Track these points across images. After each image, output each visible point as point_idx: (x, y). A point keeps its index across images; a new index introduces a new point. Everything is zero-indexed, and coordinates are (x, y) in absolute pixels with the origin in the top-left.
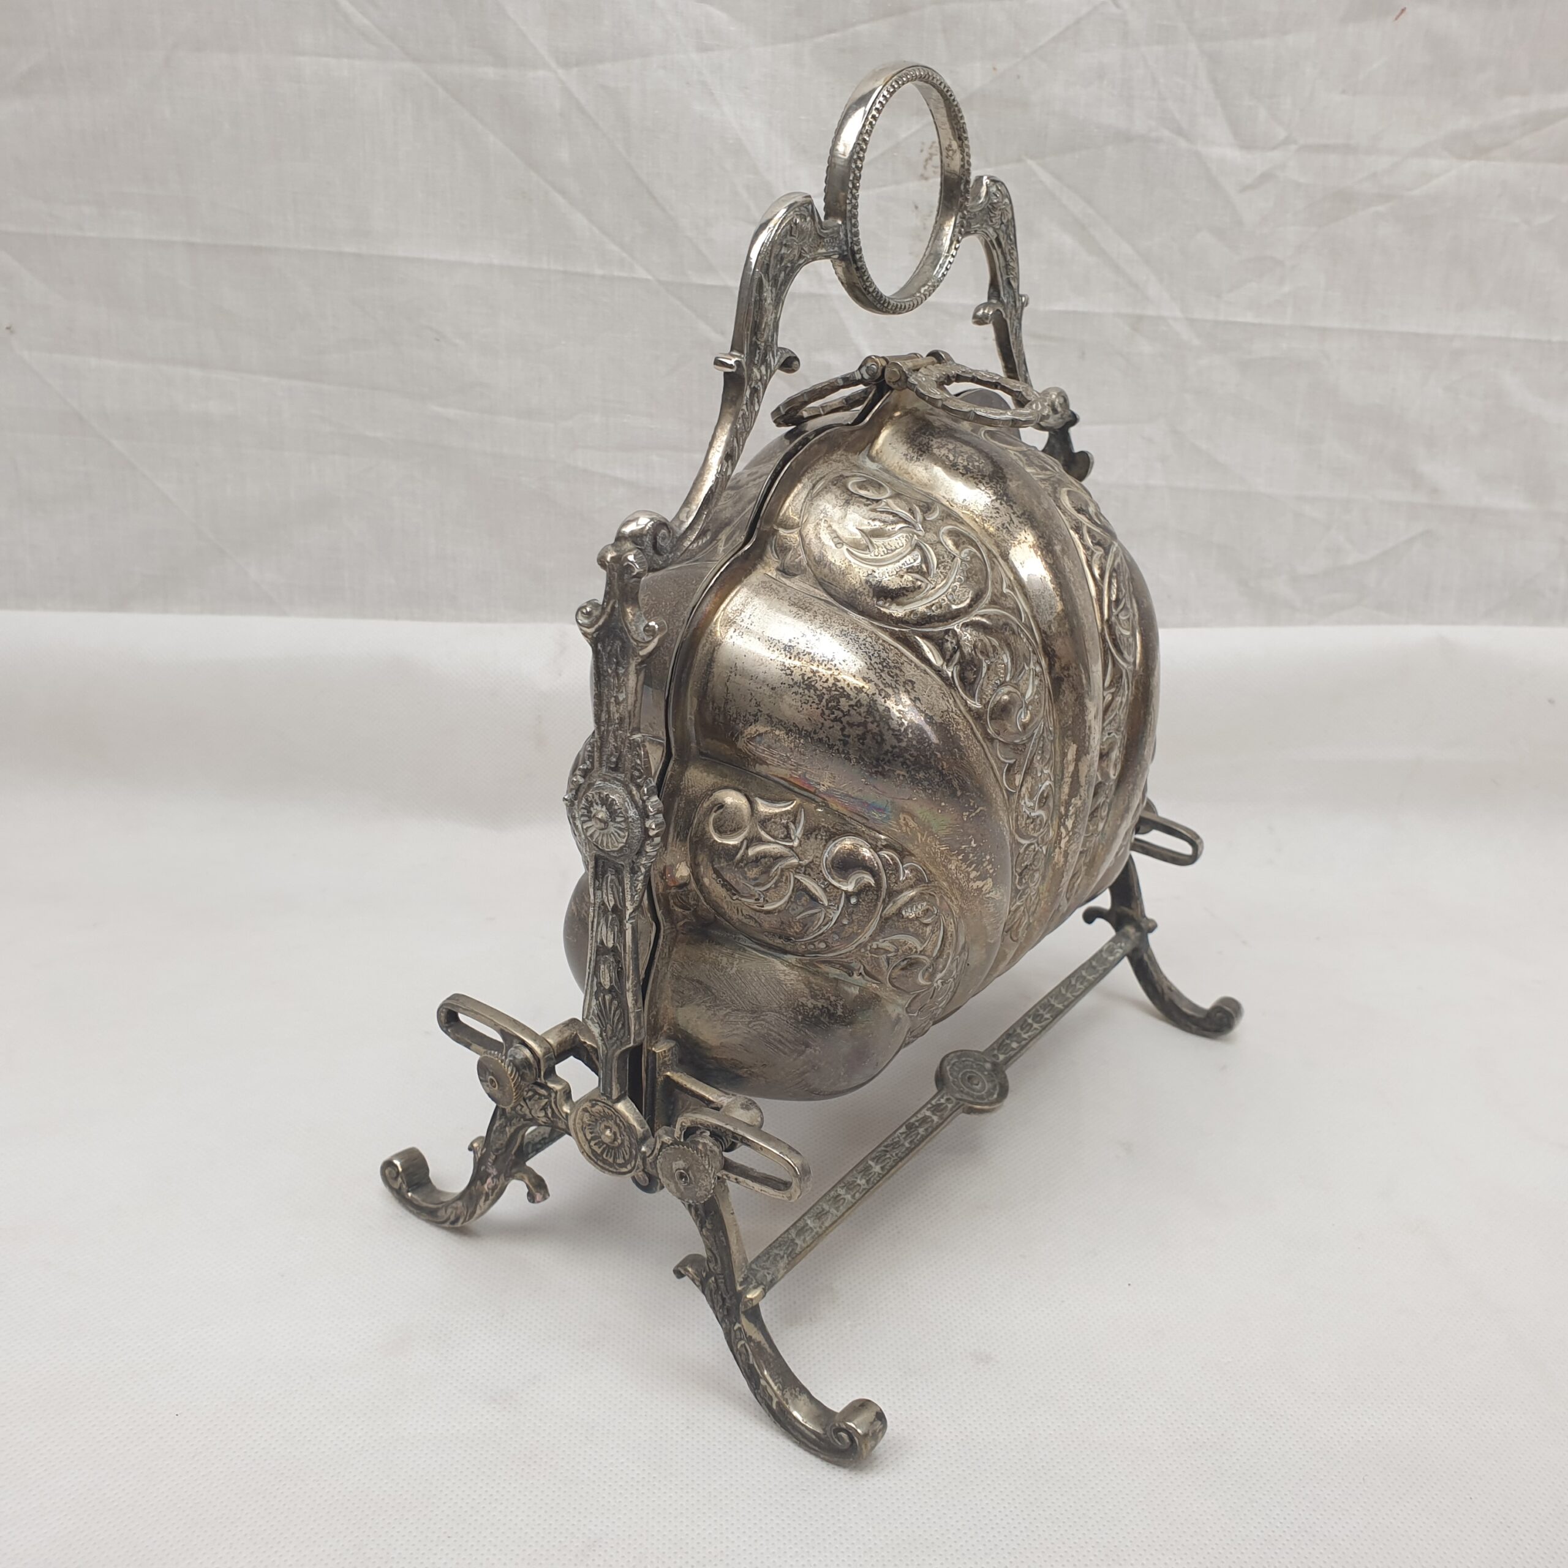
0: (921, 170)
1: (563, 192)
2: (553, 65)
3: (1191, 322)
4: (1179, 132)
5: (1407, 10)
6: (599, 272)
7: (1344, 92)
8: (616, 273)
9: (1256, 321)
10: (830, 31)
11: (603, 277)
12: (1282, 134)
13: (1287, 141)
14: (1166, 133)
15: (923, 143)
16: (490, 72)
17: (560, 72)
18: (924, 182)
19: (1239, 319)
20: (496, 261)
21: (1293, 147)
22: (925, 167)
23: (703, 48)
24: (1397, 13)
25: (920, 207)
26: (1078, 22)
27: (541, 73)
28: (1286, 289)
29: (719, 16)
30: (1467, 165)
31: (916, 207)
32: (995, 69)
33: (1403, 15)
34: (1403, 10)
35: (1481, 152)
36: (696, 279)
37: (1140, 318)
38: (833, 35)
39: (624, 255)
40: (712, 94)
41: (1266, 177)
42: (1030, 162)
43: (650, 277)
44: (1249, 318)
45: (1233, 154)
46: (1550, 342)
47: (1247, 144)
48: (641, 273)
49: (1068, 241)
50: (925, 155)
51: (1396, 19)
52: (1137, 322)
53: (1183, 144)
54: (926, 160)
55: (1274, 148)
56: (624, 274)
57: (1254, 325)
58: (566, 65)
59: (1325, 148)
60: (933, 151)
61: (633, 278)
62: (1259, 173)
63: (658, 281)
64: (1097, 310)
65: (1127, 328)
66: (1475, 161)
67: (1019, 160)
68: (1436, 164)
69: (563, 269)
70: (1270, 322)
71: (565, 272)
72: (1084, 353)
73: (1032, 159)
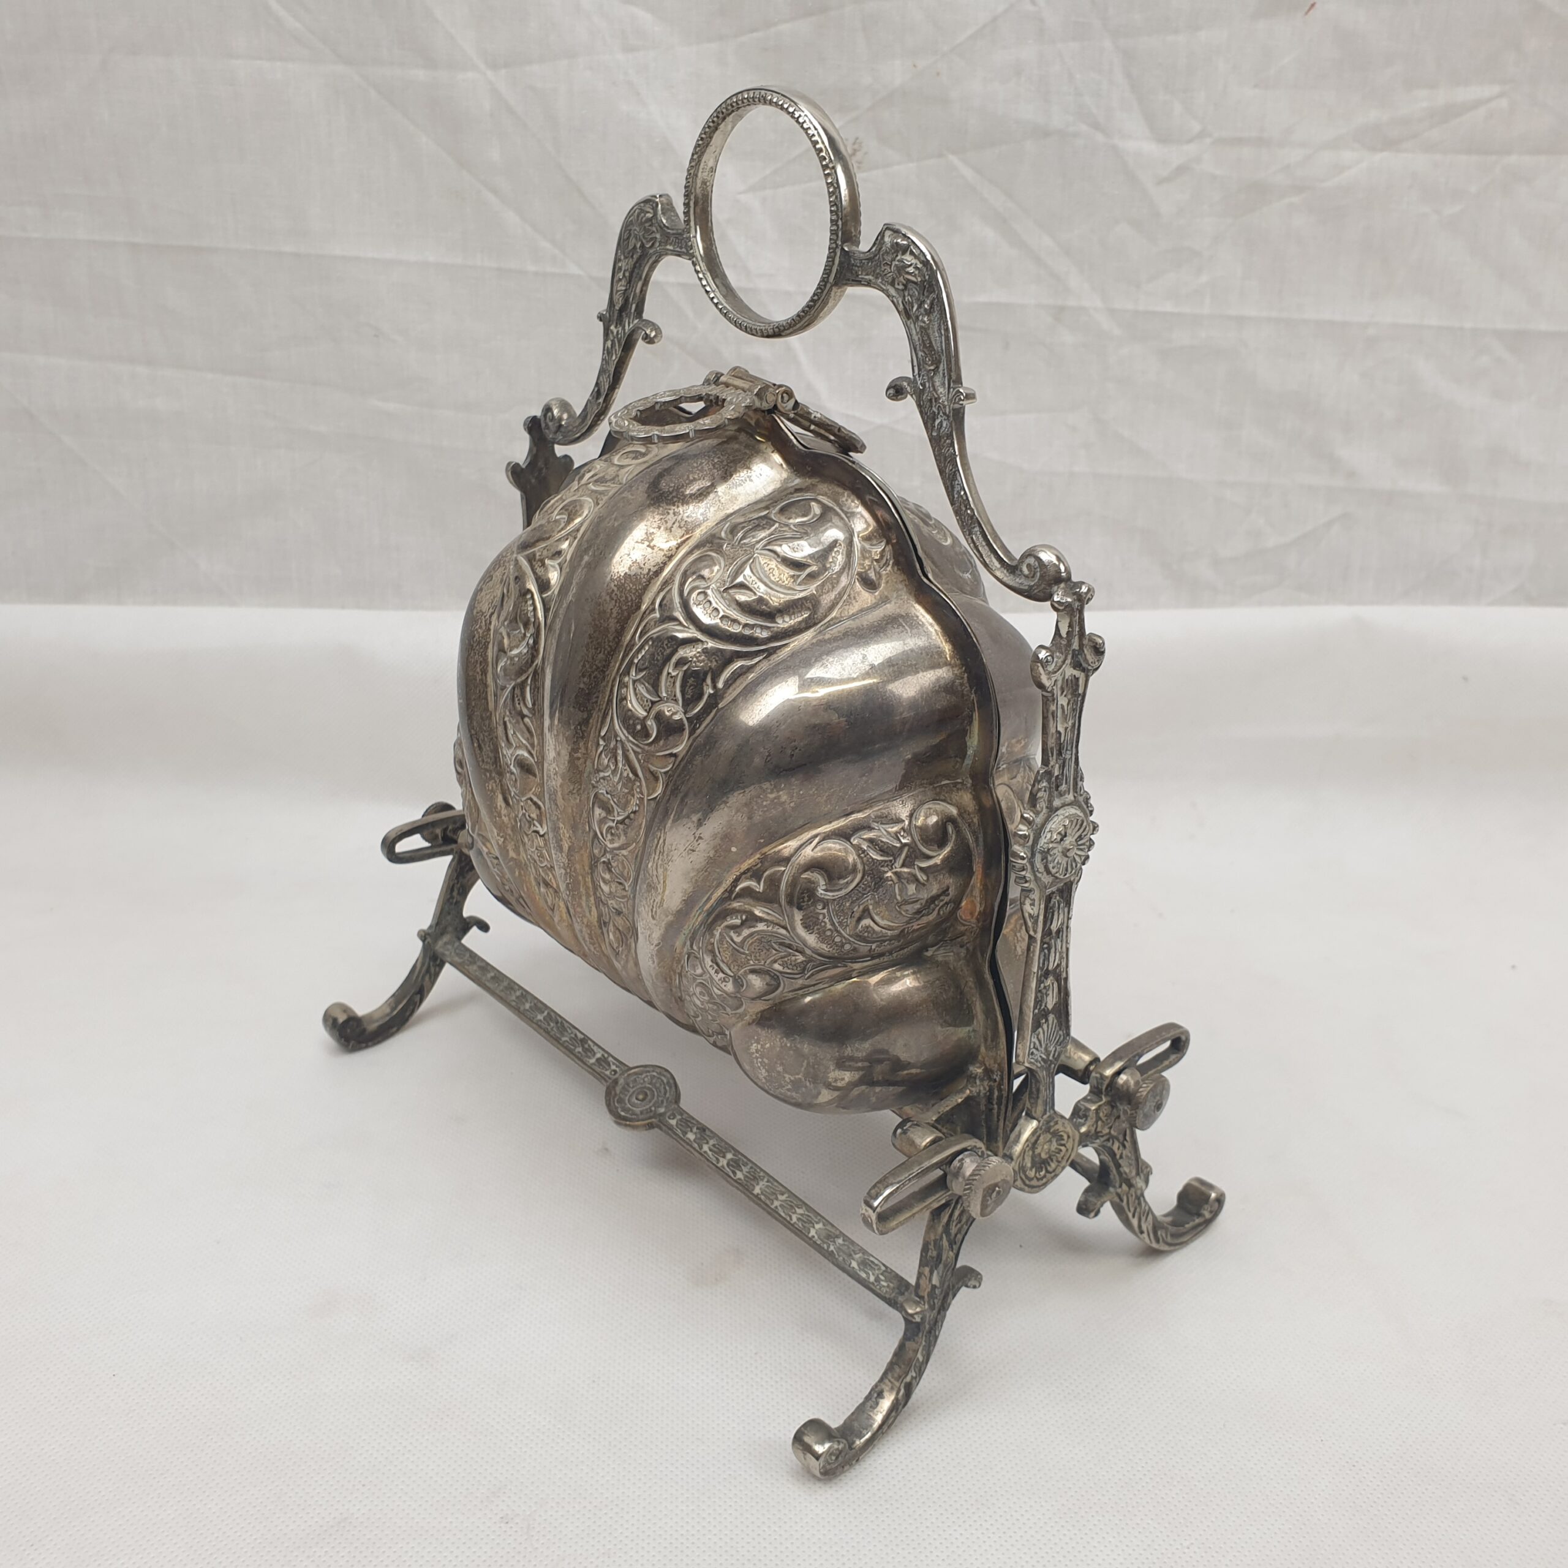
1: (496, 192)
2: (482, 67)
3: (1112, 312)
4: (1096, 126)
5: (1317, 6)
6: (531, 268)
7: (1256, 86)
8: (548, 270)
9: (1175, 310)
10: (753, 31)
11: (536, 273)
12: (1196, 127)
13: (1202, 135)
14: (1084, 128)
16: (420, 74)
17: (489, 73)
19: (1158, 309)
20: (431, 259)
21: (1208, 140)
23: (628, 49)
24: (1307, 8)
26: (994, 20)
27: (470, 75)
28: (1204, 278)
29: (644, 17)
30: (1378, 157)
32: (915, 66)
33: (1311, 12)
34: (1313, 5)
35: (1391, 144)
37: (1062, 309)
38: (755, 35)
39: (556, 252)
40: (638, 94)
41: (1182, 170)
42: (951, 157)
43: (581, 273)
44: (1168, 307)
45: (1150, 148)
46: (1461, 329)
47: (1163, 138)
48: (574, 269)
49: (989, 234)
51: (1307, 13)
52: (1059, 312)
53: (1100, 138)
55: (1190, 141)
56: (556, 270)
57: (1174, 314)
58: (494, 66)
59: (1240, 141)
60: (856, 147)
61: (565, 274)
62: (1175, 166)
63: (590, 277)
64: (1020, 302)
65: (1050, 319)
66: (1386, 153)
67: (940, 155)
68: (1347, 156)
69: (496, 266)
70: (1188, 310)
71: (499, 269)
72: (1008, 344)
73: (952, 153)
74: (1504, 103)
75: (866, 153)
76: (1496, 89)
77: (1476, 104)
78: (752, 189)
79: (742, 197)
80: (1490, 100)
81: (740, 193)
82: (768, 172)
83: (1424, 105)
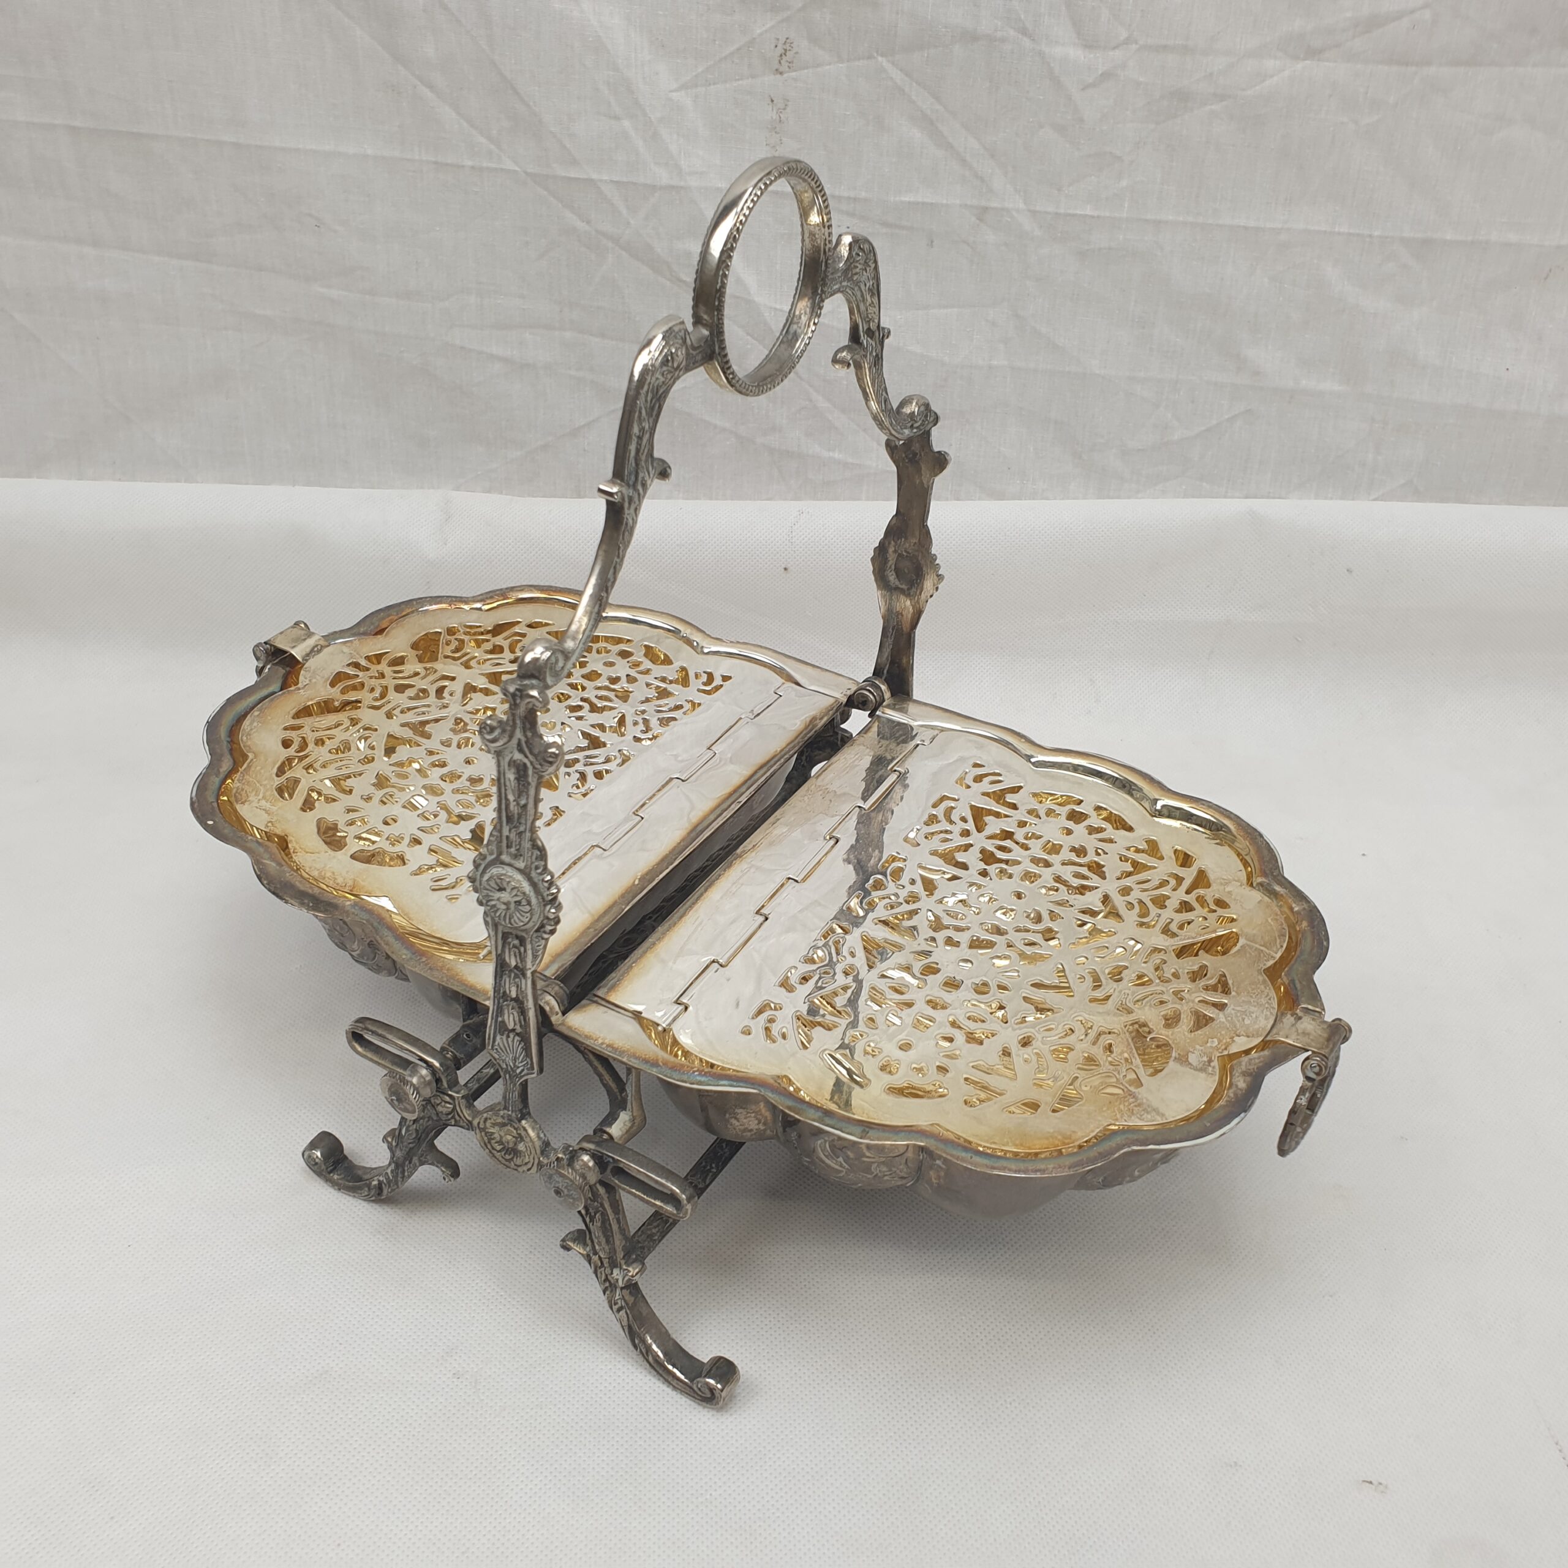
0: (776, 66)
1: (431, 87)
3: (1034, 213)
4: (1024, 32)
6: (470, 163)
8: (485, 165)
9: (1096, 214)
11: (473, 168)
12: (1123, 33)
13: (1127, 41)
14: (1011, 33)
15: (778, 39)
18: (778, 76)
19: (1078, 212)
20: (369, 152)
21: (1134, 47)
22: (780, 63)
25: (775, 101)
28: (1124, 183)
30: (1300, 66)
31: (772, 101)
35: (1313, 53)
36: (561, 172)
37: (986, 209)
39: (492, 147)
41: (1106, 76)
42: (880, 59)
43: (517, 169)
44: (1089, 211)
45: (1076, 53)
46: (1370, 236)
47: (1089, 44)
48: (510, 165)
49: (917, 135)
50: (780, 50)
52: (982, 213)
53: (1027, 43)
54: (781, 56)
55: (1114, 48)
56: (493, 165)
57: (1093, 217)
59: (1165, 48)
60: (787, 47)
61: (502, 169)
62: (1100, 72)
63: (526, 173)
64: (945, 202)
65: (973, 219)
66: (1308, 62)
67: (870, 57)
68: (1270, 64)
69: (434, 159)
70: (1108, 214)
71: (436, 163)
72: (932, 242)
73: (882, 56)
74: (1427, 15)
75: (797, 53)
77: (1398, 16)
78: (684, 87)
79: (674, 95)
80: (1412, 12)
81: (672, 92)
82: (700, 70)
83: (1349, 14)
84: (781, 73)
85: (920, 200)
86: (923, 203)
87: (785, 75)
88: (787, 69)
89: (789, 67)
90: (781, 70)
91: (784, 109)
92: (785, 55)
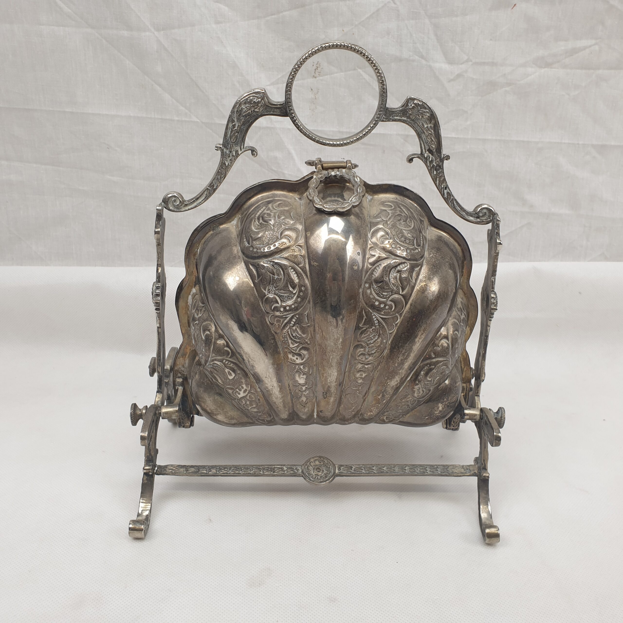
0: (313, 74)
1: (160, 85)
2: (153, 30)
4: (422, 57)
5: (517, 5)
6: (176, 119)
7: (491, 40)
8: (183, 119)
9: (457, 136)
10: (272, 15)
11: (178, 121)
12: (466, 58)
13: (468, 61)
14: (417, 58)
16: (126, 33)
17: (156, 33)
18: (314, 79)
19: (449, 136)
20: (132, 115)
21: (470, 63)
22: (315, 73)
23: (217, 22)
24: (513, 6)
25: (313, 90)
26: (378, 10)
27: (147, 33)
28: (469, 123)
29: (224, 9)
30: (543, 70)
31: (312, 90)
32: (343, 30)
33: (515, 7)
34: (515, 5)
35: (548, 65)
38: (273, 16)
39: (187, 111)
40: (222, 42)
41: (459, 76)
42: (359, 70)
43: (198, 121)
44: (453, 135)
45: (445, 66)
46: (578, 144)
47: (451, 62)
48: (194, 119)
50: (315, 67)
51: (512, 9)
53: (424, 62)
54: (315, 70)
55: (462, 64)
56: (187, 119)
57: (455, 138)
58: (158, 30)
59: (484, 63)
60: (318, 66)
61: (191, 121)
62: (456, 74)
63: (202, 122)
64: (389, 133)
65: (402, 140)
66: (546, 69)
67: (355, 69)
68: (530, 70)
69: (161, 117)
70: (462, 136)
71: (162, 119)
72: (384, 151)
73: (360, 68)
74: (597, 48)
75: (322, 68)
76: (593, 42)
77: (585, 48)
78: (273, 84)
80: (590, 46)
81: (267, 86)
82: (280, 76)
83: (563, 48)
84: (315, 77)
85: (378, 132)
86: (380, 134)
87: (317, 78)
88: (318, 76)
89: (319, 75)
90: (315, 76)
91: (317, 93)
92: (317, 69)
